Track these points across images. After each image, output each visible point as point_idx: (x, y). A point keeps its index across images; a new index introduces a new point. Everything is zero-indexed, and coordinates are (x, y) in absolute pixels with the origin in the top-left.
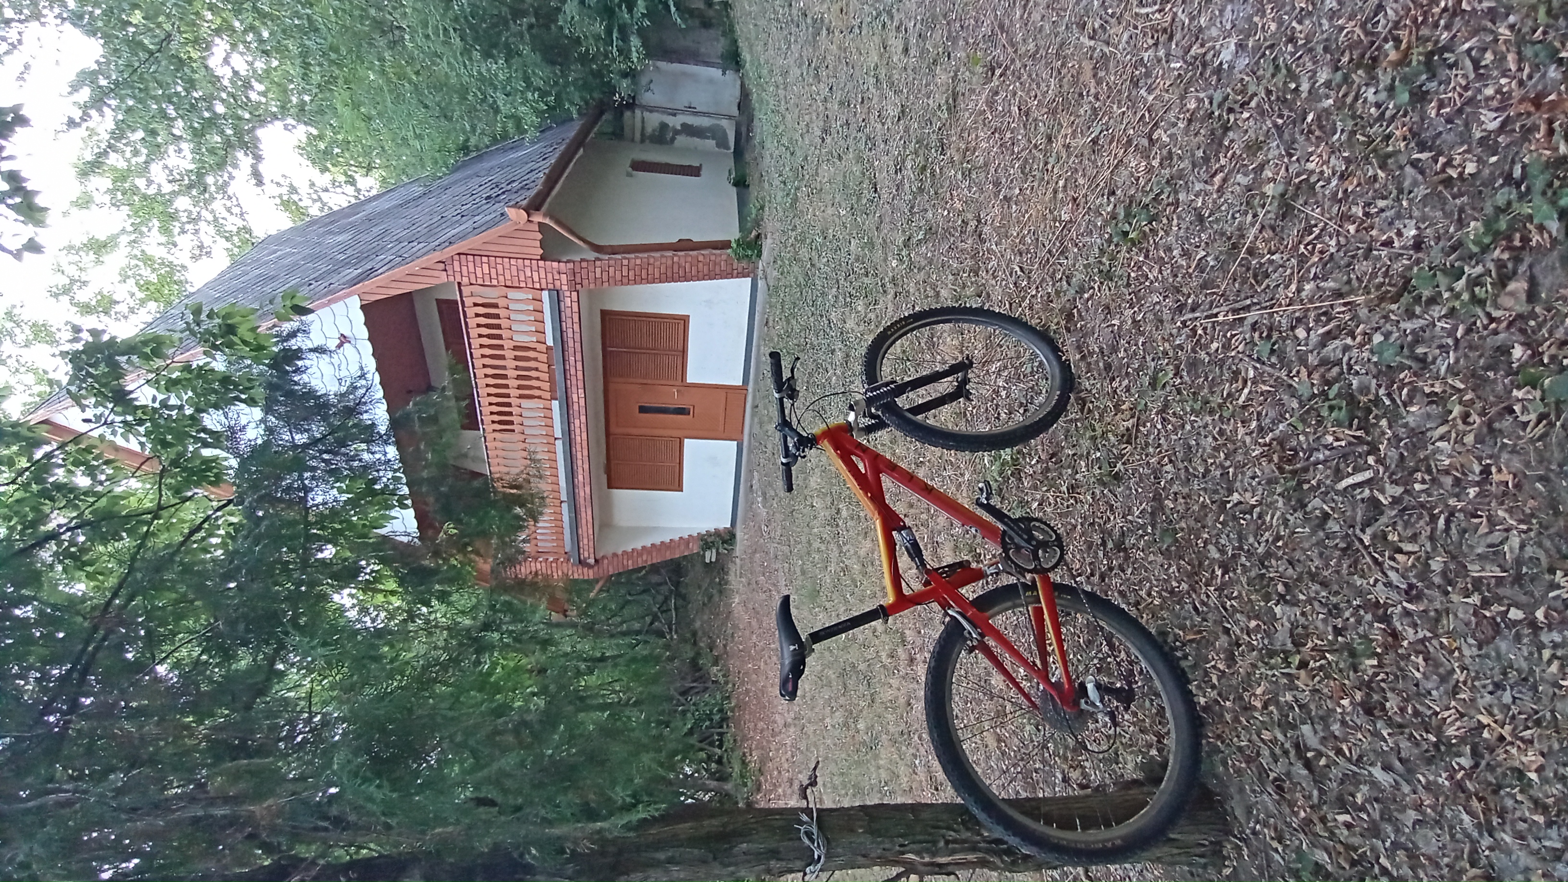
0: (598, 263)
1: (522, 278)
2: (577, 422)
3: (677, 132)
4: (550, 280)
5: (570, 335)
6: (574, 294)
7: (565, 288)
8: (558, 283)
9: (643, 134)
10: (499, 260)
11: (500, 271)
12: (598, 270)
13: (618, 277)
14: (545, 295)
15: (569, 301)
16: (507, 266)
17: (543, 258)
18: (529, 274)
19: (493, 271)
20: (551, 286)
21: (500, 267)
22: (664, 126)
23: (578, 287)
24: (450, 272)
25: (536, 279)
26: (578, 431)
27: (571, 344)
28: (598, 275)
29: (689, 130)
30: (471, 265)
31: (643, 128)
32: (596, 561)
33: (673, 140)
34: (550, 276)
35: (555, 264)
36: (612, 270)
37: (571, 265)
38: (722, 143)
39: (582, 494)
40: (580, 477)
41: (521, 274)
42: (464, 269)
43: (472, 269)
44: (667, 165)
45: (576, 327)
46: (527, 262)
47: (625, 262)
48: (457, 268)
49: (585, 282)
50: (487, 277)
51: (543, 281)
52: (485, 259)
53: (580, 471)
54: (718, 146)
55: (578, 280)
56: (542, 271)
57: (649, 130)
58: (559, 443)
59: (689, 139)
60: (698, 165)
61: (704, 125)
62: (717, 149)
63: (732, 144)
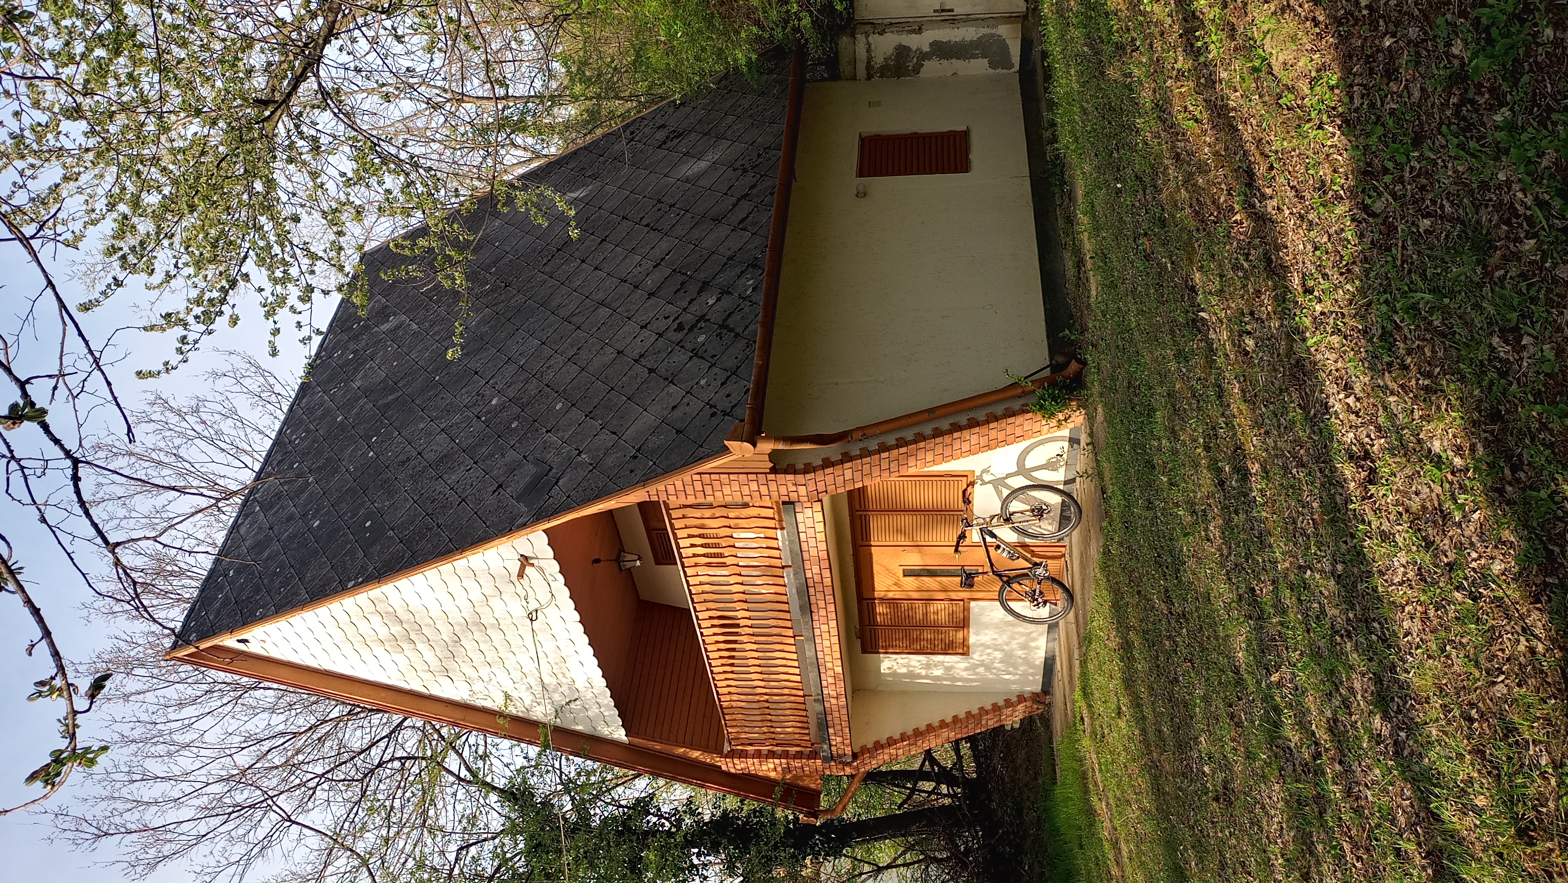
3: (924, 56)
6: (817, 505)
7: (804, 499)
8: (794, 495)
9: (869, 67)
12: (848, 473)
13: (876, 472)
15: (810, 513)
16: (726, 482)
17: (774, 471)
18: (754, 486)
19: (708, 489)
20: (785, 499)
21: (716, 485)
22: (902, 51)
23: (822, 495)
24: (653, 492)
25: (764, 491)
29: (942, 50)
30: (679, 485)
31: (870, 59)
32: (854, 755)
33: (917, 68)
34: (783, 489)
37: (811, 476)
38: (999, 59)
41: (745, 488)
43: (679, 488)
44: (914, 139)
49: (831, 488)
50: (700, 495)
51: (775, 494)
54: (993, 65)
55: (821, 488)
56: (773, 485)
57: (879, 60)
59: (945, 62)
60: (964, 128)
61: (968, 39)
62: (991, 71)
63: (1016, 59)
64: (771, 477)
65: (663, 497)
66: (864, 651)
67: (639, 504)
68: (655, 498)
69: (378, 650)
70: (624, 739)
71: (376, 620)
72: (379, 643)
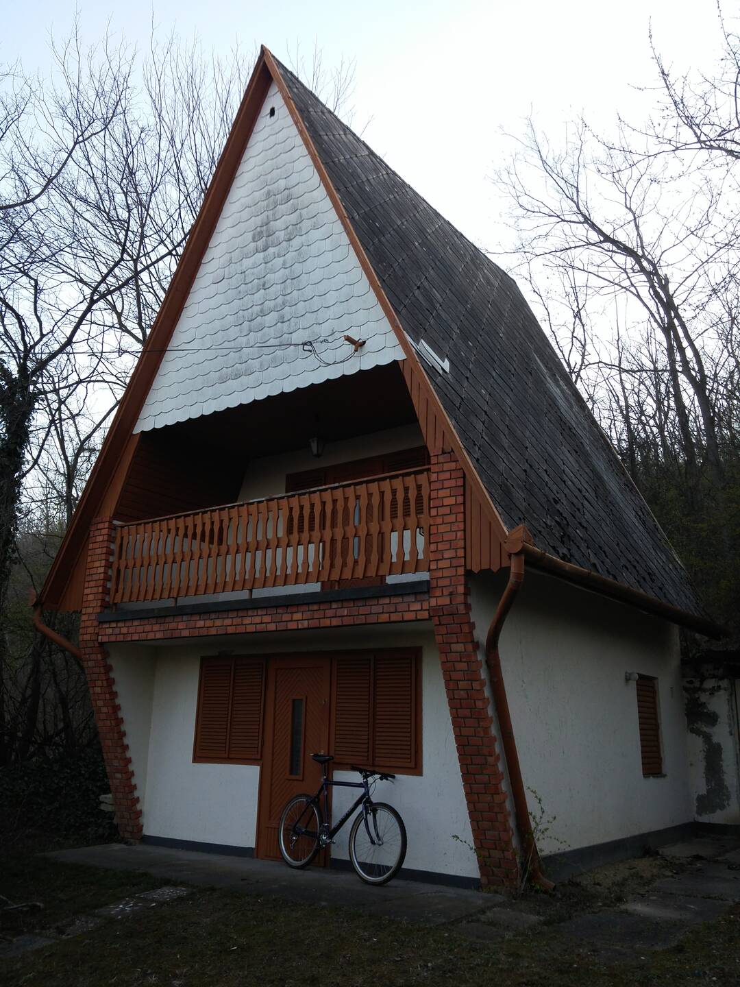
0: (470, 647)
1: (440, 547)
2: (267, 619)
3: (707, 738)
4: (442, 583)
5: (375, 609)
6: (425, 615)
7: (433, 602)
8: (438, 593)
9: (697, 690)
10: (461, 517)
11: (447, 519)
12: (459, 647)
13: (454, 676)
14: (423, 576)
15: (415, 609)
16: (454, 528)
17: (468, 573)
18: (447, 554)
19: (447, 510)
20: (434, 583)
21: (452, 518)
22: (713, 719)
23: (436, 619)
24: (441, 459)
25: (442, 564)
26: (258, 620)
27: (363, 610)
28: (455, 647)
29: (713, 754)
30: (452, 483)
31: (704, 690)
32: (102, 644)
33: (697, 732)
34: (447, 582)
35: (461, 589)
36: (463, 666)
37: (462, 608)
38: (705, 803)
39: (181, 626)
40: (201, 624)
41: (448, 546)
42: (447, 475)
43: (447, 484)
44: (656, 727)
45: (384, 618)
46: (461, 553)
47: (476, 685)
48: (447, 467)
49: (443, 630)
50: (438, 503)
51: (439, 574)
52: (460, 499)
53: (208, 623)
54: (700, 799)
55: (444, 620)
56: (451, 572)
57: (704, 698)
58: (243, 595)
59: (701, 756)
60: (664, 772)
61: (725, 777)
62: (695, 797)
63: (705, 818)
64: (461, 571)
65: (434, 468)
66: (203, 660)
67: (425, 448)
68: (433, 460)
69: (258, 220)
70: (137, 430)
71: (293, 218)
72: (265, 221)
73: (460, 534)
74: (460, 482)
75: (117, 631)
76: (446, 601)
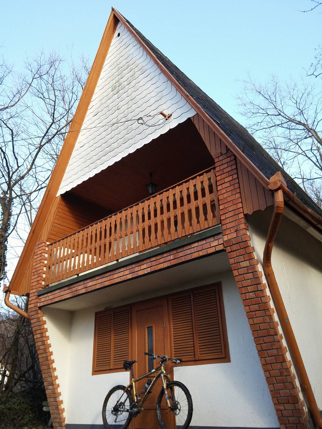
6: (221, 247)
8: (228, 232)
10: (237, 186)
11: (229, 189)
15: (214, 245)
16: (234, 193)
18: (231, 209)
19: (228, 184)
21: (232, 188)
23: (229, 249)
25: (228, 215)
26: (122, 274)
28: (243, 264)
30: (230, 169)
32: (40, 308)
34: (233, 224)
35: (243, 226)
36: (250, 276)
37: (245, 238)
40: (91, 284)
41: (231, 204)
43: (226, 170)
45: (195, 255)
46: (239, 206)
47: (260, 288)
48: (224, 161)
49: (234, 254)
50: (222, 182)
52: (235, 176)
53: (95, 282)
56: (235, 218)
64: (242, 216)
65: (217, 165)
66: (96, 314)
68: (216, 160)
70: (59, 194)
71: (131, 73)
72: (117, 81)
73: (238, 196)
74: (234, 167)
75: (47, 298)
76: (234, 235)
